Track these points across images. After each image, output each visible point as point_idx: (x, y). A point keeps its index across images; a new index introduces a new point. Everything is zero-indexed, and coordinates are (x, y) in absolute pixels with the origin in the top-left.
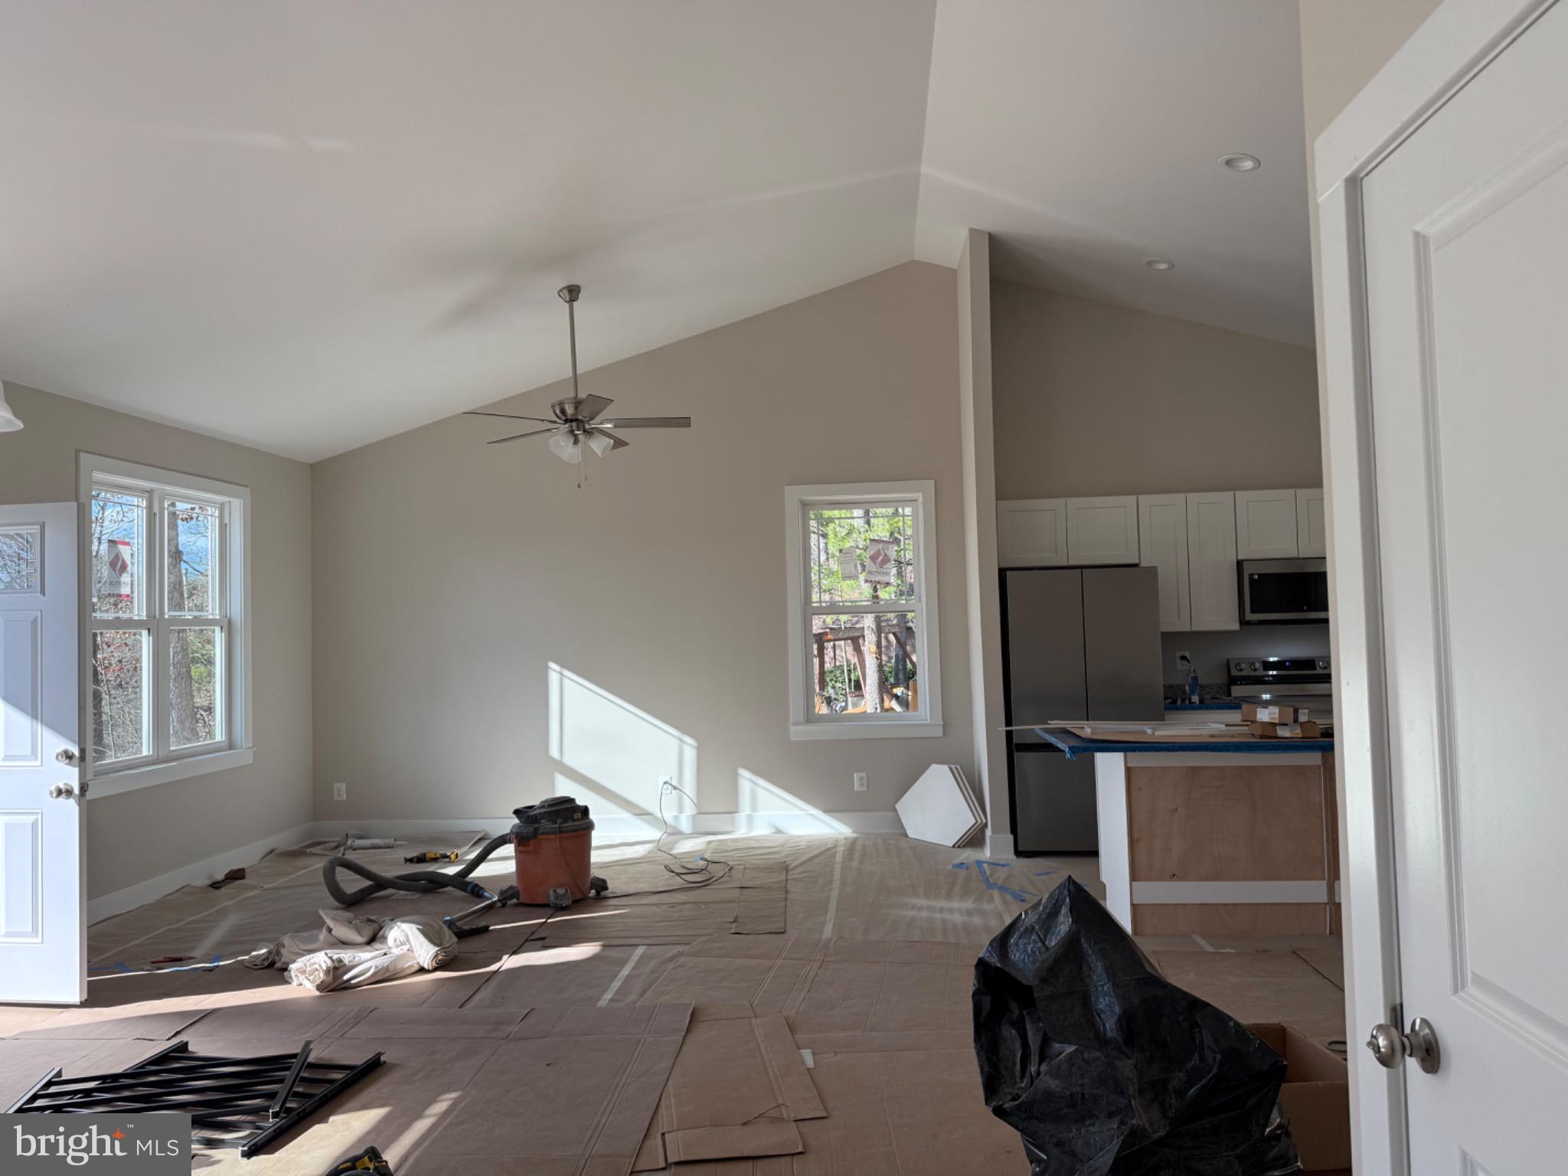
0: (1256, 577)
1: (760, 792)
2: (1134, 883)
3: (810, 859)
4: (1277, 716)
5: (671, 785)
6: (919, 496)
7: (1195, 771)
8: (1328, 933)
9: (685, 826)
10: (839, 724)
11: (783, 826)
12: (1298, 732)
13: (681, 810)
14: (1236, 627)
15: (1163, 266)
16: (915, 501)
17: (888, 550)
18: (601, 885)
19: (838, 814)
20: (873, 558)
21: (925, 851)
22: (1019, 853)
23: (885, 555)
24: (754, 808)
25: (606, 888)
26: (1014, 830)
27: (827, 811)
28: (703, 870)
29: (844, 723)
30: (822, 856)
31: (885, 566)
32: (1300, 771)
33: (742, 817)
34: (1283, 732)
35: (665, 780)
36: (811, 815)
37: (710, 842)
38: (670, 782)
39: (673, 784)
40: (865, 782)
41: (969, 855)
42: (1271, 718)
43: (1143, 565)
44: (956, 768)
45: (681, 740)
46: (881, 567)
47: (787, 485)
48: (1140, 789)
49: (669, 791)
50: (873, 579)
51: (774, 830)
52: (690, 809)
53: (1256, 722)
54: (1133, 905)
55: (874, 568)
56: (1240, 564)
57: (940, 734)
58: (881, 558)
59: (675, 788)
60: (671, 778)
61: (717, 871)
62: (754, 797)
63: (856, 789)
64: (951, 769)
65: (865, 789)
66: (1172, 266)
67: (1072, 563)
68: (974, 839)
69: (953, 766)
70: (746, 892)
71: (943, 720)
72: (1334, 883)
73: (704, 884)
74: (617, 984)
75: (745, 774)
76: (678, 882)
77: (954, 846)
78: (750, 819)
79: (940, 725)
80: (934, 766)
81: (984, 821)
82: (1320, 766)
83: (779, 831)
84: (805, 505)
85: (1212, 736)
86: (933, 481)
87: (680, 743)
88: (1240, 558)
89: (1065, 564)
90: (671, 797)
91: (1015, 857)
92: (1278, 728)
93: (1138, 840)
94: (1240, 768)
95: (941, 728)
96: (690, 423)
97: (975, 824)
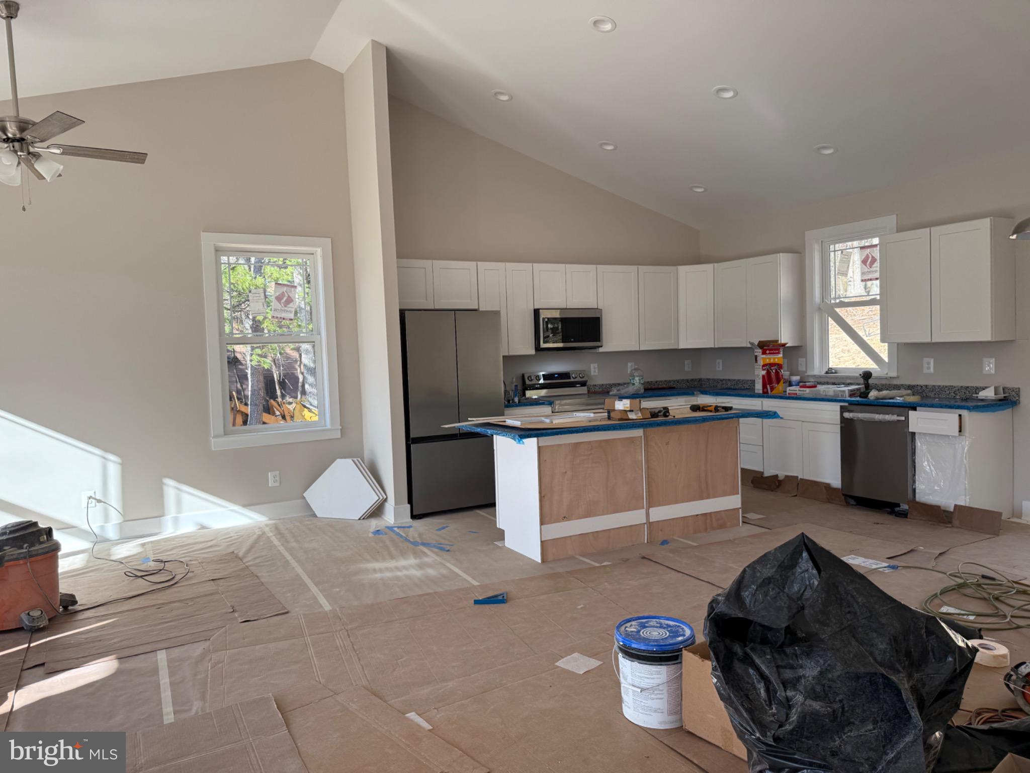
0: (546, 320)
1: (186, 498)
2: (542, 526)
3: (252, 547)
4: (628, 405)
5: (95, 499)
6: (319, 251)
7: (577, 445)
8: (646, 542)
9: (112, 533)
10: (255, 434)
11: (207, 522)
12: (640, 415)
13: (106, 518)
14: (533, 352)
15: (505, 98)
16: (313, 254)
17: (291, 292)
18: (69, 600)
19: (249, 507)
20: (279, 299)
21: (338, 527)
22: (414, 517)
23: (289, 297)
24: (179, 509)
25: (74, 602)
26: (410, 501)
27: (245, 506)
28: (161, 570)
29: (258, 433)
30: (259, 540)
31: (289, 306)
32: (632, 440)
33: (168, 520)
34: (632, 416)
35: (89, 495)
36: (232, 511)
37: (143, 545)
38: (93, 496)
39: (98, 497)
40: (278, 478)
41: (374, 524)
42: (625, 407)
43: (480, 309)
44: (358, 460)
45: (104, 458)
46: (285, 306)
47: (203, 232)
48: (545, 461)
49: (93, 504)
50: (279, 316)
51: (199, 527)
52: (115, 518)
53: (614, 410)
54: (542, 542)
55: (279, 306)
56: (537, 312)
57: (340, 437)
58: (285, 299)
59: (99, 501)
60: (95, 492)
61: (179, 572)
62: (179, 502)
63: (270, 485)
64: (353, 460)
65: (277, 484)
66: (511, 98)
67: (437, 307)
68: (377, 511)
69: (355, 459)
70: (221, 582)
71: (341, 425)
72: (649, 509)
73: (171, 583)
74: (166, 695)
75: (170, 483)
76: (142, 585)
77: (359, 519)
78: (176, 520)
79: (338, 429)
80: (338, 460)
81: (385, 497)
82: (642, 436)
83: (203, 527)
84: (218, 251)
85: (590, 421)
86: (330, 239)
87: (104, 460)
88: (536, 307)
89: (432, 307)
90: (96, 510)
91: (411, 520)
92: (628, 413)
93: (544, 496)
94: (601, 441)
95: (340, 431)
96: (145, 160)
97: (378, 499)
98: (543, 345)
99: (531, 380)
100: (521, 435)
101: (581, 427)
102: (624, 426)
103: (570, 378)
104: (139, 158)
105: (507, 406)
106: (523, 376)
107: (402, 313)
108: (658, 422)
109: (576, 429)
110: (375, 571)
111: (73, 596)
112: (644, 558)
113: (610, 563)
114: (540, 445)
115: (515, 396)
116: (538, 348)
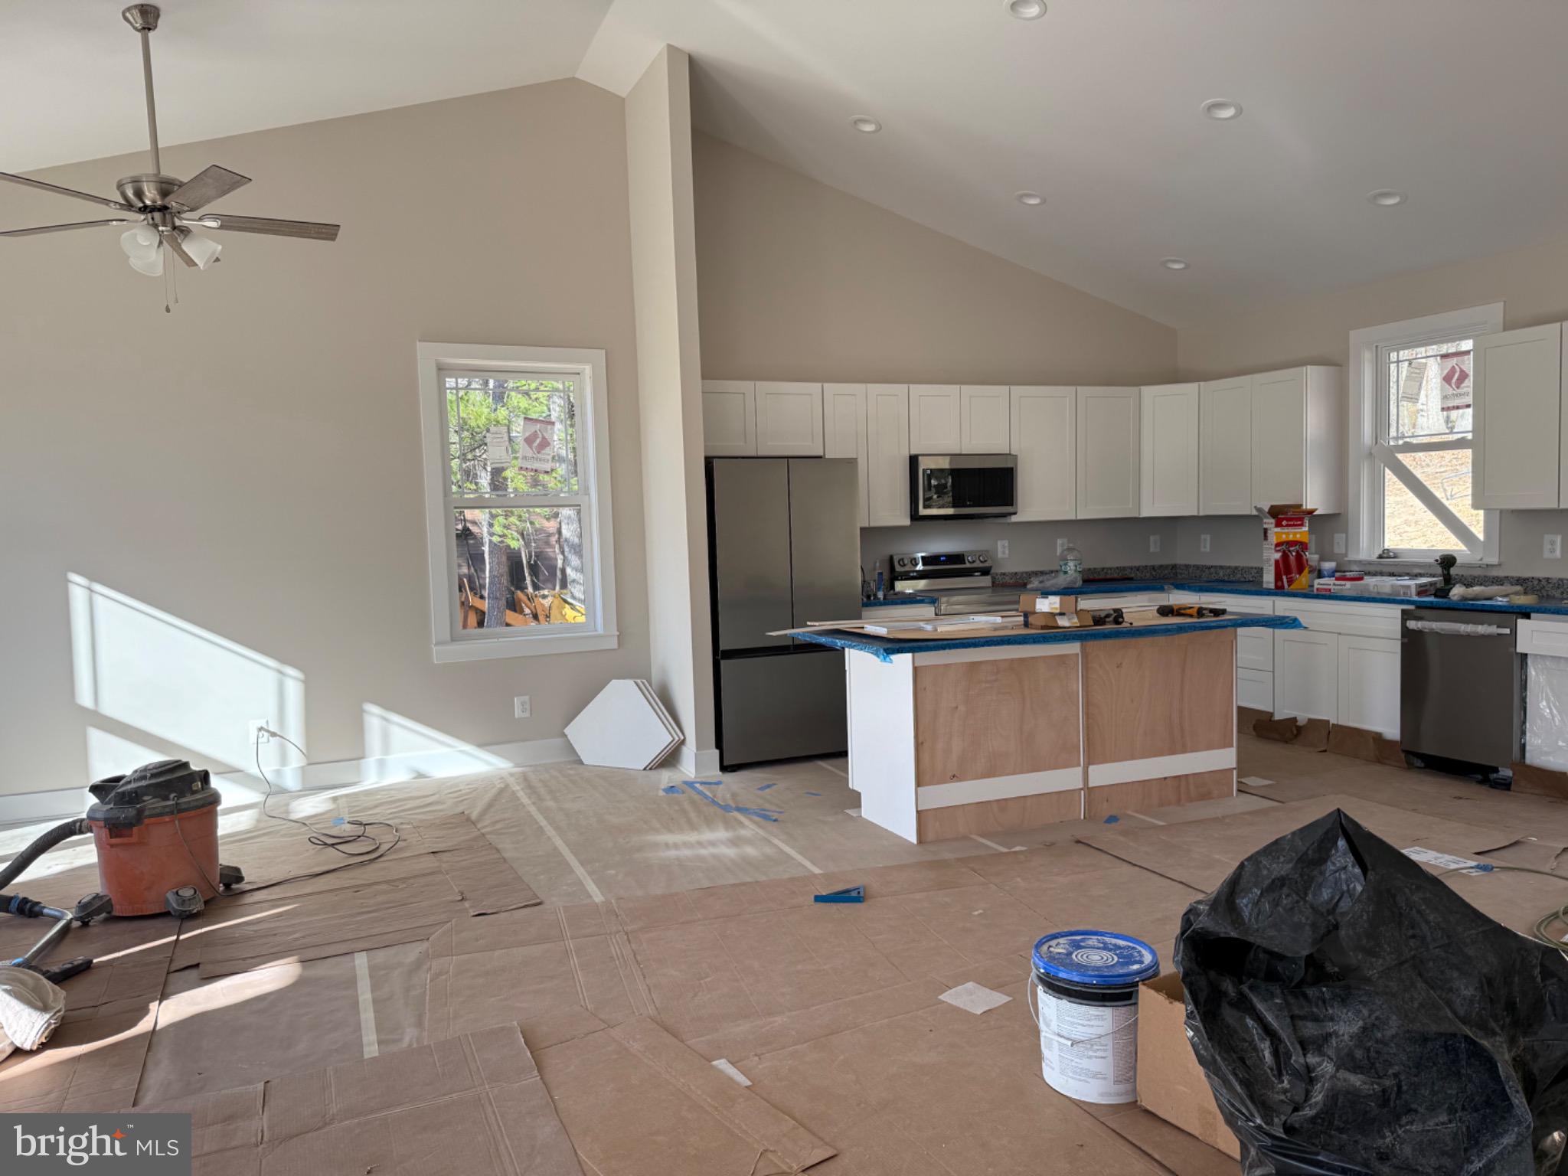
0: (929, 472)
1: (396, 731)
2: (919, 789)
3: (490, 805)
4: (1057, 605)
5: (268, 731)
6: (587, 370)
7: (974, 666)
8: (1082, 817)
9: (291, 781)
10: (496, 640)
11: (424, 768)
12: (1075, 621)
13: (284, 760)
14: (907, 522)
15: (869, 128)
16: (579, 374)
17: (547, 431)
18: (233, 876)
19: (487, 748)
20: (529, 441)
21: (614, 780)
22: (724, 768)
23: (544, 438)
24: (386, 748)
25: (240, 879)
26: (719, 744)
27: (482, 745)
28: (359, 837)
29: (500, 640)
30: (500, 795)
31: (543, 452)
32: (1062, 659)
33: (370, 763)
34: (1063, 622)
35: (259, 727)
36: (461, 751)
37: (335, 799)
38: (266, 727)
39: (272, 729)
40: (528, 706)
41: (666, 777)
42: (1052, 608)
43: (827, 457)
44: (643, 683)
45: (280, 672)
46: (538, 453)
47: (420, 341)
48: (925, 689)
49: (265, 739)
50: (529, 467)
51: (414, 775)
52: (296, 760)
53: (1035, 613)
54: (918, 812)
55: (530, 453)
56: (914, 460)
57: (616, 647)
58: (538, 441)
59: (273, 734)
60: (267, 722)
61: (386, 840)
62: (386, 737)
63: (516, 716)
64: (635, 682)
65: (527, 714)
66: (879, 128)
67: (760, 454)
68: (670, 758)
69: (639, 681)
70: (445, 857)
71: (618, 630)
72: (1088, 768)
73: (374, 856)
74: (367, 1016)
75: (373, 709)
76: (333, 858)
77: (645, 769)
78: (382, 764)
79: (614, 636)
80: (614, 682)
81: (682, 738)
82: (1078, 654)
83: (420, 775)
84: (442, 370)
85: (996, 629)
86: (603, 351)
87: (280, 676)
88: (914, 452)
89: (753, 454)
90: (270, 747)
91: (720, 773)
92: (1057, 618)
93: (922, 743)
94: (1012, 660)
95: (616, 638)
96: (336, 235)
97: (672, 741)
98: (923, 512)
99: (904, 565)
100: (888, 649)
101: (981, 637)
102: (1051, 637)
103: (965, 563)
104: (327, 232)
105: (865, 605)
106: (891, 558)
107: (709, 462)
108: (1106, 631)
109: (973, 641)
110: (667, 846)
111: (237, 870)
112: (1078, 842)
113: (1024, 848)
114: (916, 665)
115: (878, 589)
116: (915, 516)
